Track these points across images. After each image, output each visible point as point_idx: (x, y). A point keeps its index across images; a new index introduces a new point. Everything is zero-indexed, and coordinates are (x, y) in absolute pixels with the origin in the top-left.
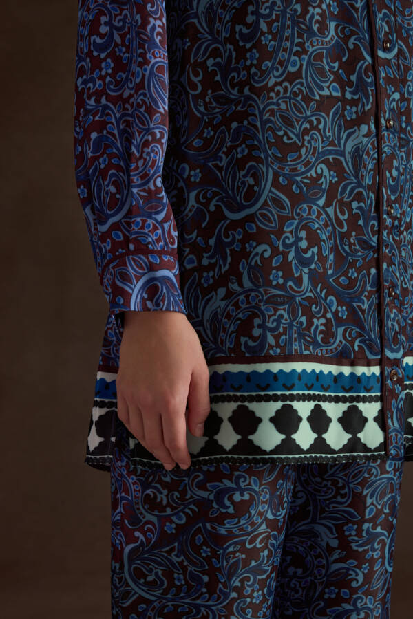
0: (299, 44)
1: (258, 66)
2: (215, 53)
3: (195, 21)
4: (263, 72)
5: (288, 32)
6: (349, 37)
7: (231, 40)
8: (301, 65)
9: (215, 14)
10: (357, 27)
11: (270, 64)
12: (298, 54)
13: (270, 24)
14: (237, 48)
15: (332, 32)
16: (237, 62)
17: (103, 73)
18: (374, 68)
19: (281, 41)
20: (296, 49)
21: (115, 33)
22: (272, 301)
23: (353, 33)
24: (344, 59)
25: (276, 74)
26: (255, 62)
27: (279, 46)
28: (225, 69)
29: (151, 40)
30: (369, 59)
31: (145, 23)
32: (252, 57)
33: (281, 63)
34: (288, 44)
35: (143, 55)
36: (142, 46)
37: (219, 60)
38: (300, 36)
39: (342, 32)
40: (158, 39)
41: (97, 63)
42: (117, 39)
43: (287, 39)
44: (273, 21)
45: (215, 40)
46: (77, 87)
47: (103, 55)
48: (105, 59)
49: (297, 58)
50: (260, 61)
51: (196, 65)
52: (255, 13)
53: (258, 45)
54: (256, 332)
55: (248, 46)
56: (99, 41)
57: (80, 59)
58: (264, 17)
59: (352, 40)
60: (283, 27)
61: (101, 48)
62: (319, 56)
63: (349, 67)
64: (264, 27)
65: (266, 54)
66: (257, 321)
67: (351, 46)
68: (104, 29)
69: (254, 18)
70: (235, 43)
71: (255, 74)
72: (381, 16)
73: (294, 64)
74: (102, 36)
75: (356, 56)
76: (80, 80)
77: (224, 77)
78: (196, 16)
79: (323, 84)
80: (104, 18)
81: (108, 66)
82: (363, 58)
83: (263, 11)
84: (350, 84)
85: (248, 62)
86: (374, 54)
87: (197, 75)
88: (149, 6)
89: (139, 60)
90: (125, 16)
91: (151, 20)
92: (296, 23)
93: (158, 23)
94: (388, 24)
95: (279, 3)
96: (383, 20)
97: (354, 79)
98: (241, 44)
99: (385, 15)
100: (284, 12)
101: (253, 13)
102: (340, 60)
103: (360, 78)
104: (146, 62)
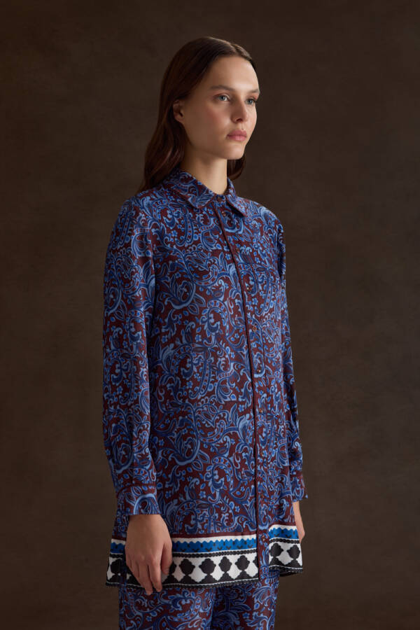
1: (193, 389)
2: (171, 381)
3: (161, 364)
4: (195, 392)
5: (207, 372)
6: (241, 369)
7: (178, 374)
8: (214, 388)
9: (171, 361)
10: (244, 364)
11: (198, 388)
12: (213, 382)
13: (198, 368)
14: (182, 379)
15: (232, 368)
16: (182, 386)
17: (118, 393)
18: (252, 385)
19: (204, 376)
20: (211, 380)
21: (123, 372)
22: (200, 506)
23: (242, 367)
24: (238, 381)
25: (202, 393)
26: (191, 387)
27: (203, 379)
28: (176, 389)
29: (142, 379)
30: (250, 379)
31: (138, 370)
32: (190, 385)
33: (204, 387)
35: (138, 386)
36: (137, 382)
37: (172, 384)
38: (213, 373)
39: (237, 367)
40: (145, 378)
41: (114, 388)
42: (125, 376)
43: (207, 375)
44: (200, 366)
45: (171, 375)
47: (117, 385)
48: (118, 386)
49: (212, 384)
50: (194, 386)
51: (161, 387)
52: (191, 362)
53: (192, 378)
54: (193, 522)
56: (115, 377)
57: (105, 384)
58: (195, 364)
59: (242, 371)
60: (205, 369)
61: (116, 381)
62: (224, 382)
63: (240, 385)
64: (195, 370)
65: (196, 383)
66: (193, 517)
67: (242, 374)
68: (117, 371)
69: (190, 365)
70: (181, 377)
71: (191, 393)
72: (255, 356)
73: (211, 387)
74: (117, 375)
75: (244, 379)
76: (105, 395)
77: (175, 393)
78: (161, 362)
79: (227, 396)
80: (117, 366)
81: (120, 390)
82: (247, 380)
83: (195, 362)
84: (241, 393)
85: (188, 387)
86: (252, 377)
87: (162, 392)
88: (140, 362)
89: (136, 388)
90: (128, 364)
91: (142, 369)
92: (211, 367)
93: (145, 370)
94: (260, 359)
95: (203, 357)
96: (257, 358)
97: (243, 390)
98: (184, 377)
99: (258, 355)
100: (205, 362)
101: (189, 362)
102: (236, 381)
103: (246, 390)
104: (139, 390)
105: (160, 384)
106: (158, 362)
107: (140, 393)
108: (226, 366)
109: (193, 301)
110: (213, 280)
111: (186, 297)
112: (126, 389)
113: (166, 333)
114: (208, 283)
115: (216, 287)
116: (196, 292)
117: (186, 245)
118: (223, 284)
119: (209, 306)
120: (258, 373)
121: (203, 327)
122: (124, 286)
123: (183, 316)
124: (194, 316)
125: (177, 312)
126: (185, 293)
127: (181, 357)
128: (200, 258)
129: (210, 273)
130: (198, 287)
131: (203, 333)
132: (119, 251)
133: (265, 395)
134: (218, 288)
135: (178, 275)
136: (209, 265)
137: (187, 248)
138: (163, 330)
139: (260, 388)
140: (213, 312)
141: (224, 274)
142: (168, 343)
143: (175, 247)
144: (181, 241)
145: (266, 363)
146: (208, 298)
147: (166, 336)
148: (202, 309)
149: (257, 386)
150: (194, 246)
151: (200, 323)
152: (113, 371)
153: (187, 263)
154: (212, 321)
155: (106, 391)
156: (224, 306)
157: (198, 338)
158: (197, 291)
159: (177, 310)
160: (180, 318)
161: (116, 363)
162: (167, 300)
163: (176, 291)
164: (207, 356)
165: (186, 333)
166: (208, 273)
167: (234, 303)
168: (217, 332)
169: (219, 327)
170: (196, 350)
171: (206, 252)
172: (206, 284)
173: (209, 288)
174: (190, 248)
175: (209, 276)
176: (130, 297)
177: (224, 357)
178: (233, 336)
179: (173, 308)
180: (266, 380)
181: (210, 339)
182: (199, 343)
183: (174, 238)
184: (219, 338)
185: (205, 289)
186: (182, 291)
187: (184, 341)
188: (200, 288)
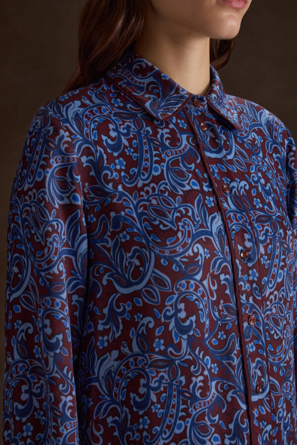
0: (183, 410)
1: (149, 431)
2: (114, 412)
3: (97, 384)
4: (153, 436)
5: (174, 401)
6: (228, 391)
7: (126, 403)
8: (186, 427)
9: (113, 379)
10: (234, 381)
11: (159, 429)
12: (183, 418)
13: (158, 396)
14: (131, 412)
15: (213, 390)
16: (132, 424)
17: (25, 434)
18: (248, 413)
19: (168, 409)
20: (181, 414)
21: (34, 398)
23: (231, 387)
24: (223, 411)
25: (164, 436)
26: (146, 427)
27: (167, 413)
28: (122, 427)
29: (63, 415)
30: (244, 407)
31: (58, 401)
32: (144, 423)
33: (168, 427)
34: (175, 411)
35: (57, 428)
36: (56, 420)
37: (117, 418)
38: (185, 403)
39: (222, 388)
40: (68, 414)
41: (19, 427)
42: (36, 404)
43: (173, 407)
44: (161, 393)
45: (113, 401)
46: (4, 438)
47: (24, 420)
48: (25, 423)
49: (182, 422)
50: (151, 426)
51: (97, 422)
52: (146, 385)
53: (149, 413)
55: (141, 413)
56: (20, 407)
57: (6, 416)
58: (154, 389)
59: (230, 394)
60: (170, 396)
61: (22, 413)
62: (202, 416)
63: (228, 417)
64: (154, 398)
65: (155, 420)
67: (229, 399)
68: (24, 397)
69: (145, 390)
70: (130, 407)
71: (147, 437)
72: (254, 365)
73: (180, 427)
74: (23, 403)
75: (233, 406)
76: (6, 433)
77: (122, 433)
78: (97, 380)
79: (205, 439)
80: (24, 388)
81: (28, 429)
82: (241, 408)
83: (153, 385)
84: (229, 431)
85: (141, 427)
86: (247, 401)
87: (98, 430)
88: (61, 386)
89: (54, 430)
90: (42, 384)
91: (63, 398)
92: (181, 393)
93: (70, 398)
94: (261, 369)
95: (166, 377)
96: (255, 368)
97: (231, 426)
98: (135, 409)
99: (259, 362)
100: (171, 384)
101: (144, 386)
102: (220, 413)
103: (237, 426)
104: (60, 435)
105: (95, 418)
106: (91, 381)
107: (62, 439)
108: (205, 389)
109: (149, 282)
110: (183, 247)
111: (138, 275)
112: (39, 427)
113: (106, 332)
114: (175, 251)
115: (189, 257)
116: (155, 267)
117: (140, 184)
118: (201, 251)
119: (178, 290)
120: (257, 393)
121: (167, 325)
122: (34, 254)
123: (134, 305)
124: (153, 307)
125: (124, 298)
126: (137, 267)
127: (130, 375)
128: (164, 207)
129: (180, 234)
130: (158, 258)
131: (167, 336)
132: (26, 193)
133: (269, 427)
134: (192, 260)
135: (125, 237)
136: (178, 219)
137: (142, 189)
138: (100, 328)
139: (261, 418)
140: (185, 300)
141: (202, 233)
142: (109, 349)
143: (120, 188)
144: (131, 177)
145: (271, 373)
146: (175, 277)
147: (106, 338)
148: (165, 296)
149: (256, 415)
150: (152, 185)
151: (163, 320)
152: (16, 397)
153: (140, 215)
154: (183, 315)
155: (7, 427)
156: (201, 289)
157: (159, 345)
158: (158, 265)
159: (123, 295)
160: (128, 309)
161: (22, 383)
162: (106, 277)
163: (122, 261)
164: (173, 375)
165: (138, 335)
166: (176, 233)
167: (219, 281)
168: (191, 333)
169: (194, 325)
170: (154, 365)
171: (173, 195)
172: (171, 252)
173: (178, 259)
174: (146, 188)
175: (178, 239)
176: (43, 274)
177: (202, 374)
178: (216, 336)
179: (117, 292)
180: (270, 402)
181: (178, 347)
182: (161, 353)
183: (119, 171)
184: (193, 343)
185: (171, 261)
186: (130, 263)
187: (136, 349)
188: (162, 261)
